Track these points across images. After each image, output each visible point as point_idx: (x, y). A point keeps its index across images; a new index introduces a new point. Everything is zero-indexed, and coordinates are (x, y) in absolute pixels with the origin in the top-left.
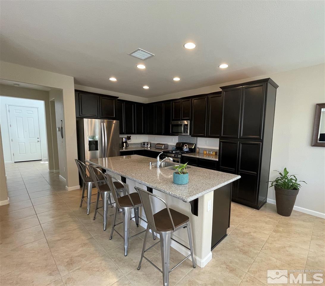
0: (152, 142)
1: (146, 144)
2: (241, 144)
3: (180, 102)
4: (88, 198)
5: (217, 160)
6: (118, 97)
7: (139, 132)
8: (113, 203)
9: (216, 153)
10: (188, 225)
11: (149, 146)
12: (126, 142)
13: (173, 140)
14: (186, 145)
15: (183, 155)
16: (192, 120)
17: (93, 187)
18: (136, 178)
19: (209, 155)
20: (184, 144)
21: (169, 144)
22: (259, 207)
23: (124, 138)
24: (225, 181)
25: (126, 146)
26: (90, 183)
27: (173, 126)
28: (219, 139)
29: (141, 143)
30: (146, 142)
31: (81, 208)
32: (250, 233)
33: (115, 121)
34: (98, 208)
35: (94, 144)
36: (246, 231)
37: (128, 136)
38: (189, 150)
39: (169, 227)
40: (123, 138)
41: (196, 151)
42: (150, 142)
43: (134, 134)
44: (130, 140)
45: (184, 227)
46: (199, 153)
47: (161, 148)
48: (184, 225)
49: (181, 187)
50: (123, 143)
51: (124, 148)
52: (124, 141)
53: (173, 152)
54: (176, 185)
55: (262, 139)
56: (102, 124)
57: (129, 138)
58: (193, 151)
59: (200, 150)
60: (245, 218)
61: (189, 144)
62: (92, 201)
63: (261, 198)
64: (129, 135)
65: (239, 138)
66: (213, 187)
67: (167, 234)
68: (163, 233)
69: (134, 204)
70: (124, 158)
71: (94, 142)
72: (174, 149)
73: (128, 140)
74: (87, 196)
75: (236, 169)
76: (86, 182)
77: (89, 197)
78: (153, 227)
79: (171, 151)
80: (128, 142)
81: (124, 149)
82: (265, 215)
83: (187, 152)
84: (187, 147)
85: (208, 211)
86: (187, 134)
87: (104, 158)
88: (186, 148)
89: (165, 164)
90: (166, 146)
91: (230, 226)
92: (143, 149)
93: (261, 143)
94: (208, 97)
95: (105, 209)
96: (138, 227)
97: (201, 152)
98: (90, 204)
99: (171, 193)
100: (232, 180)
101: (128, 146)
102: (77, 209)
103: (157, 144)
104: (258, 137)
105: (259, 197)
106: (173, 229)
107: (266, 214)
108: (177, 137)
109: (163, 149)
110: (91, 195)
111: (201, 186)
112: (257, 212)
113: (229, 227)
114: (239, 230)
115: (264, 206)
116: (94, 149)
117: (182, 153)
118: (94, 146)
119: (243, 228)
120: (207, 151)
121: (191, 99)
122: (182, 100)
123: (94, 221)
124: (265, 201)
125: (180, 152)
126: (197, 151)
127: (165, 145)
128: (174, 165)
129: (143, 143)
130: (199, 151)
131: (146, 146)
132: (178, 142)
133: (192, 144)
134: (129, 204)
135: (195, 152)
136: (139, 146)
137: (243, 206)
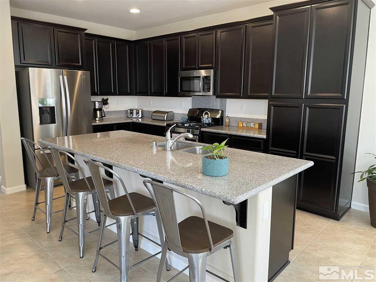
0: (145, 109)
1: (135, 112)
2: (308, 108)
3: (195, 36)
4: (46, 204)
5: (264, 137)
6: (86, 30)
7: (123, 92)
8: (89, 213)
9: (260, 125)
10: (233, 243)
11: (140, 116)
12: (100, 109)
13: (182, 104)
14: (206, 114)
15: (202, 129)
16: (217, 69)
17: (56, 185)
18: (138, 168)
19: (248, 129)
20: (202, 111)
21: (176, 111)
22: (339, 215)
23: (97, 103)
24: (289, 171)
25: (102, 117)
26: (49, 180)
27: (183, 79)
28: (268, 100)
29: (127, 111)
30: (135, 109)
31: (33, 222)
32: (328, 258)
33: (80, 73)
34: (66, 221)
35: (48, 114)
36: (321, 256)
37: (103, 99)
38: (212, 121)
39: (205, 246)
40: (95, 102)
41: (224, 122)
42: (141, 108)
43: (114, 94)
44: (107, 106)
45: (225, 248)
46: (229, 126)
47: (163, 119)
48: (226, 243)
49: (218, 181)
50: (95, 110)
51: (97, 119)
52: (97, 108)
53: (185, 125)
54: (209, 178)
55: (345, 98)
56: (61, 77)
57: (105, 102)
58: (218, 122)
59: (231, 120)
60: (317, 235)
61: (211, 110)
62: (54, 210)
63: (342, 202)
64: (105, 97)
65: (304, 98)
66: (273, 179)
67: (199, 258)
68: (194, 255)
69: (136, 211)
70: (98, 137)
71: (48, 109)
72: (185, 120)
73: (103, 106)
74: (46, 202)
75: (298, 152)
76: (42, 178)
77: (48, 203)
78: (177, 246)
79: (180, 123)
80: (105, 108)
81: (97, 122)
82: (351, 229)
83: (209, 125)
84: (208, 117)
85: (264, 220)
86: (208, 93)
87: (66, 137)
88: (206, 118)
89: (177, 145)
90: (171, 115)
91: (295, 247)
92: (131, 121)
93: (345, 106)
94: (246, 26)
95: (81, 222)
96: (137, 250)
97: (232, 124)
98: (51, 214)
99: (204, 190)
100: (300, 168)
101: (105, 116)
102: (26, 223)
103: (154, 112)
104: (340, 95)
105: (340, 199)
106: (210, 250)
107: (352, 227)
108: (190, 98)
109: (165, 121)
110: (52, 200)
111: (251, 179)
112: (337, 225)
113: (292, 249)
114: (308, 253)
115: (347, 214)
116: (49, 122)
117: (201, 127)
118: (48, 116)
119: (316, 251)
120: (244, 124)
121: (216, 31)
122: (200, 34)
123: (60, 242)
124: (348, 206)
125: (197, 125)
126: (226, 123)
127: (169, 114)
128: (192, 146)
129: (129, 111)
130: (229, 122)
131: (135, 116)
132: (191, 108)
133: (217, 111)
134: (127, 211)
135: (222, 124)
136: (123, 115)
137: (311, 214)
